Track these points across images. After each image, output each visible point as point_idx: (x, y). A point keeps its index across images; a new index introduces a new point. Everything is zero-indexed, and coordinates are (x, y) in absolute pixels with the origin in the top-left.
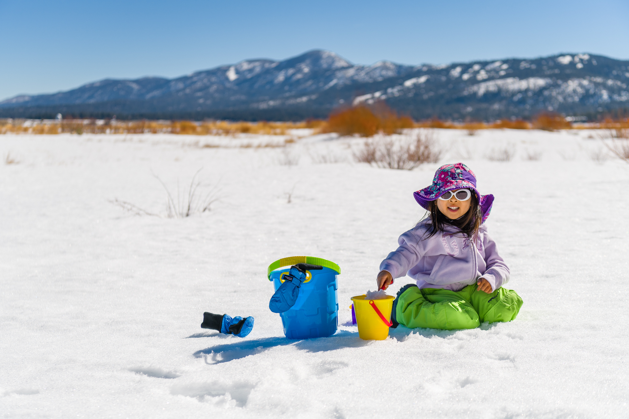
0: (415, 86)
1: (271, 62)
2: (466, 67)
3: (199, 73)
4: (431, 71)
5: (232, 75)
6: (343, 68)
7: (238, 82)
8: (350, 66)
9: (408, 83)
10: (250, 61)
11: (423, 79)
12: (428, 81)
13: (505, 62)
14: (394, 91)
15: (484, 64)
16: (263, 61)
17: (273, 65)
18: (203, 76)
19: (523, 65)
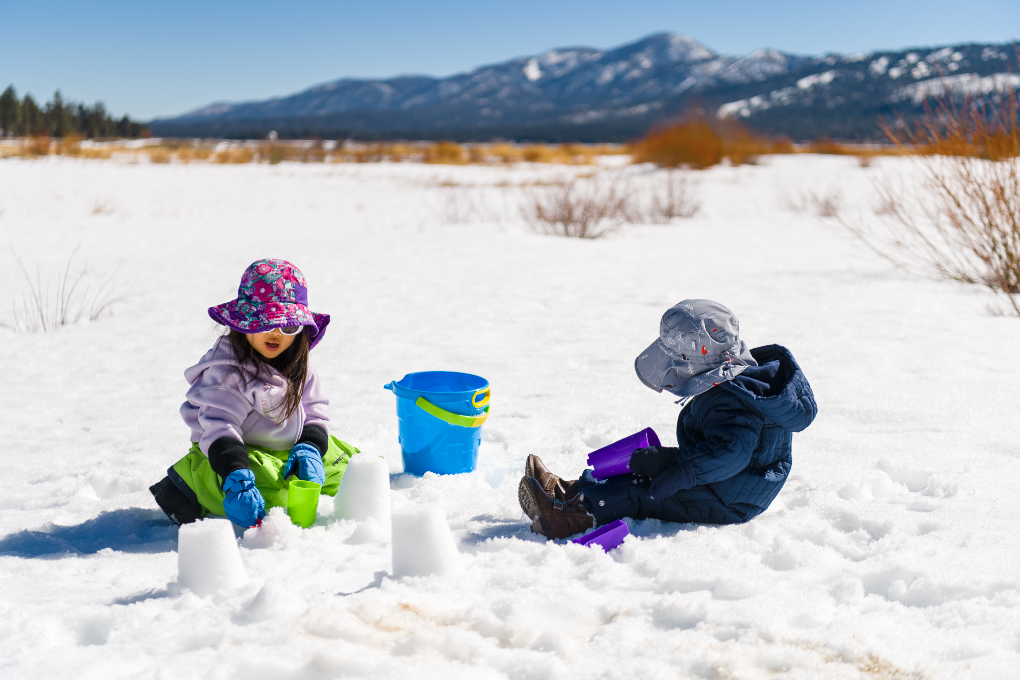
0: (816, 88)
1: (593, 51)
2: (895, 58)
3: (482, 70)
4: (840, 64)
5: (533, 73)
6: (705, 61)
7: (542, 83)
8: (715, 58)
9: (805, 83)
10: (561, 51)
11: (827, 77)
12: (835, 81)
13: (957, 49)
14: (782, 96)
15: (923, 53)
16: (581, 51)
17: (596, 57)
18: (488, 73)
19: (987, 54)
